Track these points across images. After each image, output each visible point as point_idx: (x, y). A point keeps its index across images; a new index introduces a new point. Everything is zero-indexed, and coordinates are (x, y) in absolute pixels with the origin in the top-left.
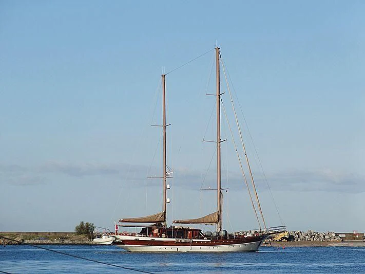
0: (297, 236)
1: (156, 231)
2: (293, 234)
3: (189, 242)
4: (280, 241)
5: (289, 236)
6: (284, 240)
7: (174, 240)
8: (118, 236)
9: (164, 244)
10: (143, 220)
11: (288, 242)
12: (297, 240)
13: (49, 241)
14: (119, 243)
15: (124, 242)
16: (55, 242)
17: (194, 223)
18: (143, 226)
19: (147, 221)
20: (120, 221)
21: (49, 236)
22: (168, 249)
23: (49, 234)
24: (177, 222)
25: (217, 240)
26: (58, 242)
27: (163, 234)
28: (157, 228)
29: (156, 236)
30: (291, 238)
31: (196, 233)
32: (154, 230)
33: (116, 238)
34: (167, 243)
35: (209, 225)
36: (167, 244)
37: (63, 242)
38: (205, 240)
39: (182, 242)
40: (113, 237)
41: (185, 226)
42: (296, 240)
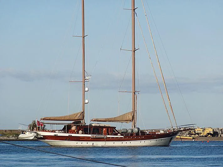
0: (221, 132)
1: (74, 128)
2: (217, 131)
3: (103, 138)
4: (206, 136)
5: (214, 132)
6: (210, 135)
7: (90, 136)
8: (39, 133)
9: (81, 140)
10: (63, 119)
11: (213, 137)
12: (221, 136)
13: (5, 138)
14: (41, 138)
15: (45, 137)
16: (11, 138)
17: (110, 121)
18: (65, 124)
19: (67, 119)
20: (41, 119)
21: (5, 133)
22: (84, 144)
23: (6, 131)
24: (95, 121)
25: (129, 136)
26: (13, 138)
27: (80, 131)
28: (75, 125)
29: (73, 132)
30: (215, 134)
31: (111, 130)
32: (72, 127)
33: (38, 134)
34: (84, 138)
35: (124, 123)
36: (83, 140)
37: (18, 138)
38: (119, 136)
39: (97, 138)
40: (35, 133)
41: (102, 124)
42: (219, 136)
